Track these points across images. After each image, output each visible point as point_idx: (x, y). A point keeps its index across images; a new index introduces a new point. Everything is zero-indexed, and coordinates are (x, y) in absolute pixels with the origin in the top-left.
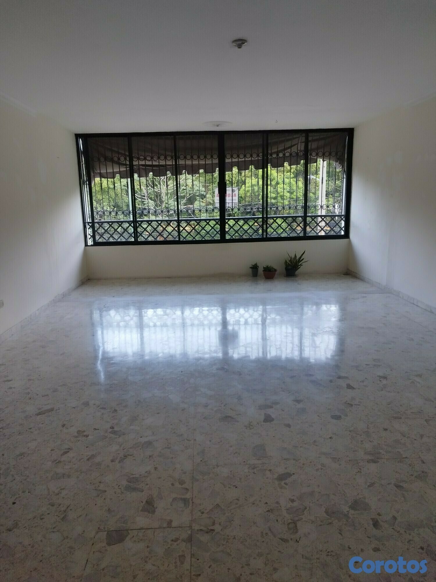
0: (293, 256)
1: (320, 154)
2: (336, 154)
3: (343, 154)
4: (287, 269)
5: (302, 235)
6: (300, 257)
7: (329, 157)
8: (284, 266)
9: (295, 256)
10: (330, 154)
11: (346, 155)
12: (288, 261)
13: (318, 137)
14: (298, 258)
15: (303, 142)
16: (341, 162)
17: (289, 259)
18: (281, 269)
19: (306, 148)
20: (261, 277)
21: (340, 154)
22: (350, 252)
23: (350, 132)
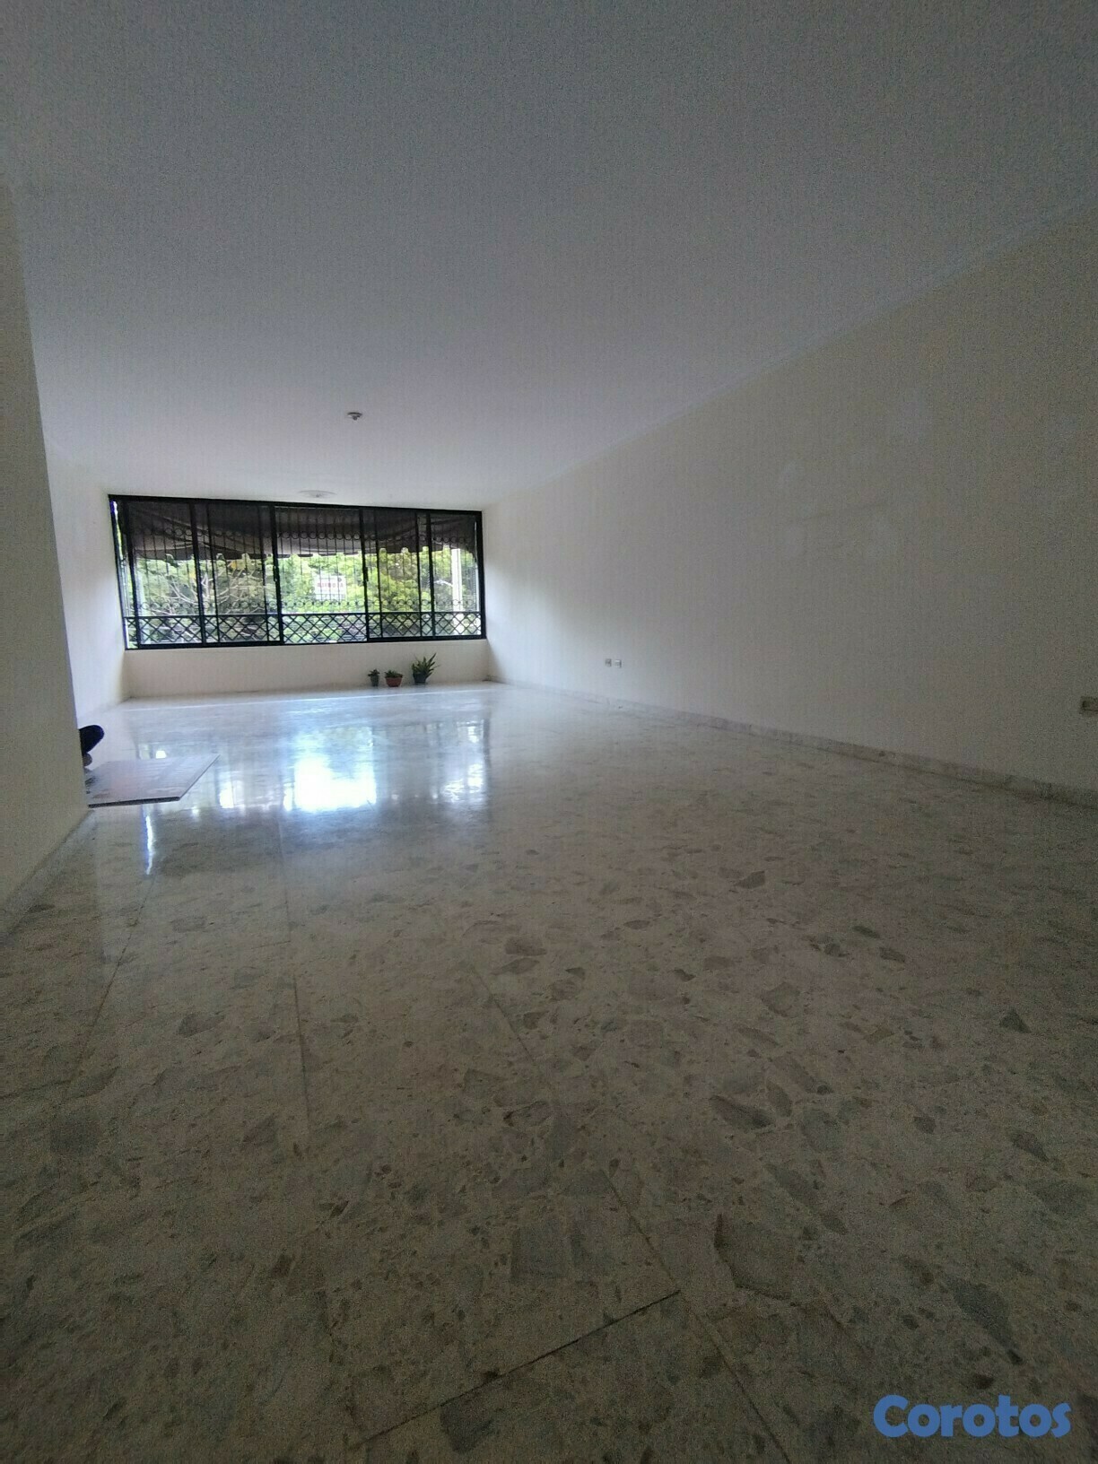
0: (422, 660)
1: (446, 539)
2: (465, 541)
3: (473, 540)
4: (415, 675)
5: (430, 634)
6: (431, 660)
8: (411, 672)
9: (425, 659)
10: (457, 541)
11: (476, 542)
12: (416, 666)
13: (442, 520)
14: (427, 661)
15: (424, 524)
16: (471, 551)
17: (418, 664)
18: (407, 675)
19: (429, 531)
20: (383, 686)
21: (469, 540)
22: (488, 654)
23: (477, 516)
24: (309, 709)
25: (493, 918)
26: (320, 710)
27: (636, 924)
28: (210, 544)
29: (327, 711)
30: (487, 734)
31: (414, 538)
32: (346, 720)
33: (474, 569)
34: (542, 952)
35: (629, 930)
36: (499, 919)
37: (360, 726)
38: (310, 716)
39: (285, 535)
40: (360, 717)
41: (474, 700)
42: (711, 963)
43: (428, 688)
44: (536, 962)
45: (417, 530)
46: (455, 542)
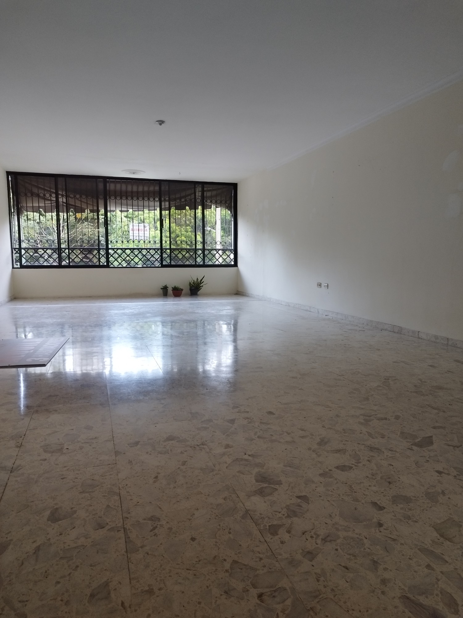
0: (196, 280)
1: (214, 201)
2: (226, 202)
3: (231, 202)
4: (191, 290)
5: (201, 263)
6: (201, 280)
7: (220, 204)
8: (189, 287)
10: (221, 202)
11: (233, 203)
12: (192, 283)
13: (211, 189)
14: (199, 281)
15: (200, 191)
16: (230, 209)
17: (193, 282)
18: (186, 289)
19: (203, 196)
20: (170, 296)
21: (228, 202)
22: (238, 277)
23: (234, 186)
24: (124, 309)
25: (246, 457)
26: (131, 311)
27: (343, 468)
28: (66, 203)
29: (136, 311)
30: (235, 330)
31: (193, 200)
32: (147, 317)
33: (230, 221)
34: (280, 483)
35: (339, 472)
36: (250, 458)
37: (155, 322)
38: (124, 314)
39: (113, 198)
40: (156, 316)
41: (229, 307)
42: (396, 499)
43: (199, 298)
44: (276, 489)
45: (195, 195)
46: (219, 203)
